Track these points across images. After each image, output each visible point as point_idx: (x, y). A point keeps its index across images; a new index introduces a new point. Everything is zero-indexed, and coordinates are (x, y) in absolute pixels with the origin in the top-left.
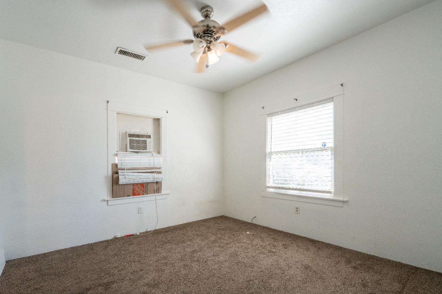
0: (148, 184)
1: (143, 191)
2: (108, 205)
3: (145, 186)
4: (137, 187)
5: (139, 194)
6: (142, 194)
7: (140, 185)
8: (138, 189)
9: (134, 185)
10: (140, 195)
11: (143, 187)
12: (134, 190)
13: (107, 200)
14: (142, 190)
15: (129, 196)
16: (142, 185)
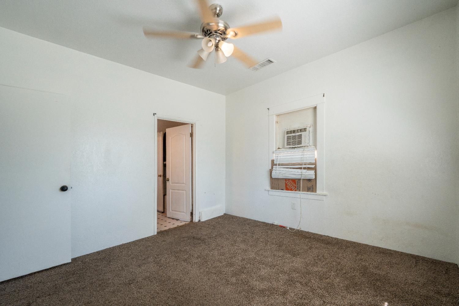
0: (299, 180)
1: (296, 187)
2: (269, 195)
3: (296, 183)
4: (289, 182)
5: (291, 190)
6: (295, 190)
7: (291, 180)
8: (290, 184)
9: (286, 180)
10: (293, 190)
11: (295, 183)
12: (286, 185)
13: (268, 190)
14: (294, 186)
15: (283, 190)
16: (294, 180)
